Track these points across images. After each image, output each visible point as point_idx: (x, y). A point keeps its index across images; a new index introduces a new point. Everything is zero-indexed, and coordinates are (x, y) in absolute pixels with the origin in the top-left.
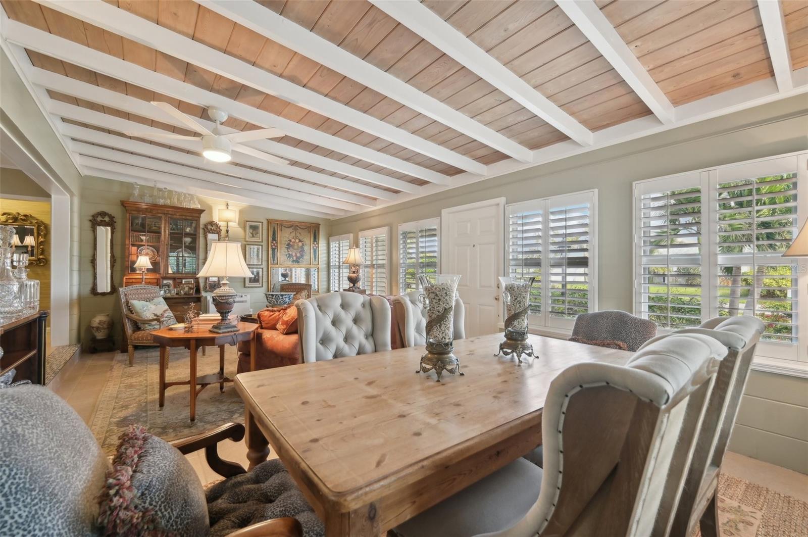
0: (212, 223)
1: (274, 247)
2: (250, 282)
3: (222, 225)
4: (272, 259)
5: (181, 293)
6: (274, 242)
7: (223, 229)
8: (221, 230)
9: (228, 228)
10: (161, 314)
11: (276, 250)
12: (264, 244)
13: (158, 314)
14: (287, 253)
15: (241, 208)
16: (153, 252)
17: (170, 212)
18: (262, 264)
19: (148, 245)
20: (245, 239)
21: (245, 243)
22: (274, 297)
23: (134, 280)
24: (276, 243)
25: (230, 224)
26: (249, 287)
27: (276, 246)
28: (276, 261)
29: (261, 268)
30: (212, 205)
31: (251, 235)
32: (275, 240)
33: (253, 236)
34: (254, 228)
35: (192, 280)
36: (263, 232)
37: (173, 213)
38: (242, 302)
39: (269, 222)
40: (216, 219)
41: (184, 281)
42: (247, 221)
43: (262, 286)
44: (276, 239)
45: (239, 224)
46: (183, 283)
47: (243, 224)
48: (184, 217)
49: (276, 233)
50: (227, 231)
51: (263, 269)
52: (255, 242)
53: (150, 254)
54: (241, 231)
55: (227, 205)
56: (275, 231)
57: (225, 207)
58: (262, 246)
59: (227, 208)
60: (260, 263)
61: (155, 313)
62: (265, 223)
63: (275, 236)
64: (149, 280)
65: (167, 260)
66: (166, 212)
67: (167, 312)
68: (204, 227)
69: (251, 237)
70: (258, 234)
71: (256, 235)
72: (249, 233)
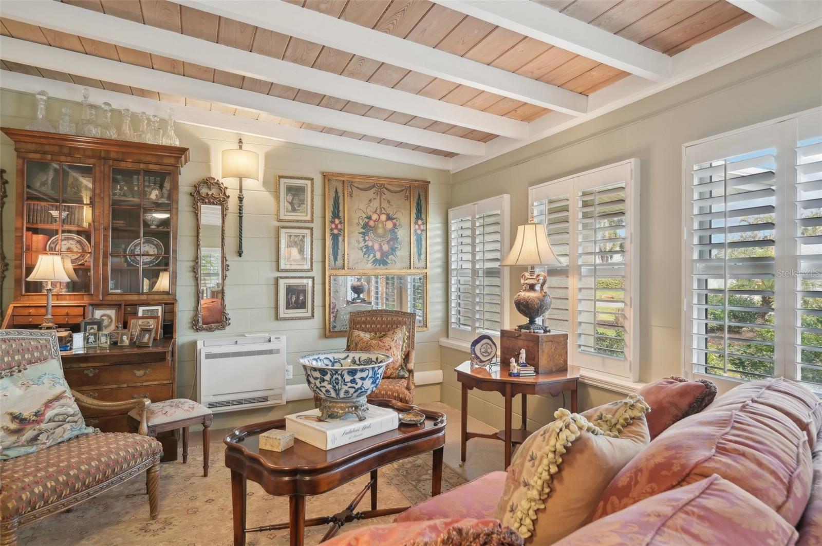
0: (208, 182)
1: (336, 232)
2: (288, 308)
3: (230, 184)
4: (332, 257)
5: (122, 341)
6: (337, 221)
7: (233, 194)
8: (228, 197)
9: (241, 191)
10: (36, 414)
11: (340, 239)
12: (317, 225)
13: (26, 415)
14: (362, 244)
15: (267, 149)
16: (79, 242)
17: (113, 155)
18: (312, 269)
19: (63, 232)
20: (278, 214)
21: (277, 224)
22: (327, 377)
23: (32, 311)
24: (340, 223)
25: (248, 183)
26: (284, 319)
27: (340, 230)
28: (339, 262)
29: (309, 278)
30: (209, 143)
31: (290, 207)
32: (338, 217)
33: (294, 210)
34: (296, 192)
35: (159, 308)
36: (315, 201)
37: (120, 156)
38: (270, 352)
39: (327, 177)
40: (217, 173)
41: (141, 310)
42: (280, 177)
43: (313, 316)
44: (341, 214)
45: (265, 183)
46: (140, 314)
47: (274, 182)
48: (142, 166)
49: (341, 201)
50: (241, 199)
51: (313, 278)
52: (298, 221)
53: (75, 250)
54: (267, 198)
55: (240, 141)
56: (339, 198)
57: (236, 146)
58: (312, 229)
59: (241, 147)
60: (307, 267)
61: (16, 411)
62: (318, 180)
63: (338, 208)
64: (66, 310)
65: (105, 264)
66: (103, 155)
67: (57, 404)
68: (190, 189)
69: (290, 212)
70: (304, 204)
71: (299, 206)
72: (286, 202)
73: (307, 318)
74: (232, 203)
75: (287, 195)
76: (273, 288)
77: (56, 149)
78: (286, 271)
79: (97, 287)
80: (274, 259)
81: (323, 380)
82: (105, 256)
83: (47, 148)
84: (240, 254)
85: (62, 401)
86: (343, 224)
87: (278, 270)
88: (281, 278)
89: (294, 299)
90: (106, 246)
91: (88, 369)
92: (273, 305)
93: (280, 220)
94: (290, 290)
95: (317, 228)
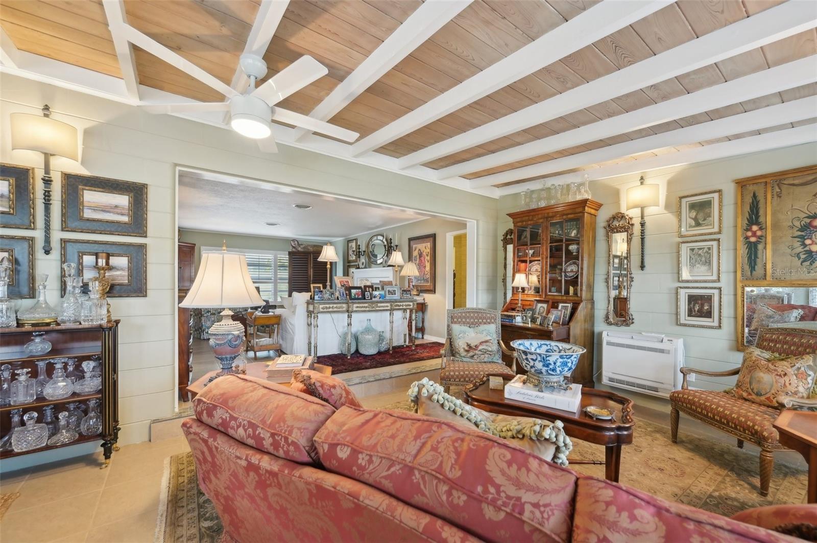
0: (617, 216)
1: (753, 239)
2: (690, 315)
4: (747, 267)
6: (755, 228)
7: (637, 222)
8: (632, 225)
9: (643, 218)
11: (760, 247)
12: (726, 235)
13: (472, 345)
14: (800, 249)
15: (669, 177)
17: (550, 215)
18: (719, 280)
20: (679, 231)
21: (680, 240)
24: (761, 229)
25: (649, 211)
26: (685, 325)
27: (760, 237)
28: (758, 272)
29: (715, 288)
30: (618, 187)
31: (693, 223)
32: (757, 223)
33: (698, 224)
34: (701, 208)
35: (569, 305)
37: (554, 214)
38: (662, 351)
39: (742, 184)
40: (624, 208)
41: (561, 305)
42: (681, 198)
43: (720, 327)
44: (761, 219)
45: (667, 207)
47: (675, 204)
48: (564, 217)
49: (761, 205)
50: (643, 225)
51: (720, 289)
52: (702, 235)
53: (539, 270)
54: (671, 218)
55: (642, 178)
56: (758, 203)
57: (639, 183)
58: (718, 240)
59: (642, 183)
60: (715, 277)
61: (469, 343)
62: (730, 191)
63: (757, 212)
64: (529, 303)
65: (546, 278)
66: (546, 216)
67: (484, 344)
69: (694, 227)
70: (710, 216)
71: (705, 220)
72: (688, 219)
73: (712, 327)
74: (637, 229)
75: (689, 213)
76: (674, 296)
77: (527, 218)
78: (688, 281)
79: (542, 291)
80: (676, 271)
82: (546, 274)
83: (524, 219)
84: (642, 267)
85: (488, 344)
86: (764, 231)
87: (679, 281)
88: (681, 288)
89: (697, 308)
90: (546, 268)
92: (674, 311)
93: (682, 236)
94: (692, 299)
95: (726, 239)
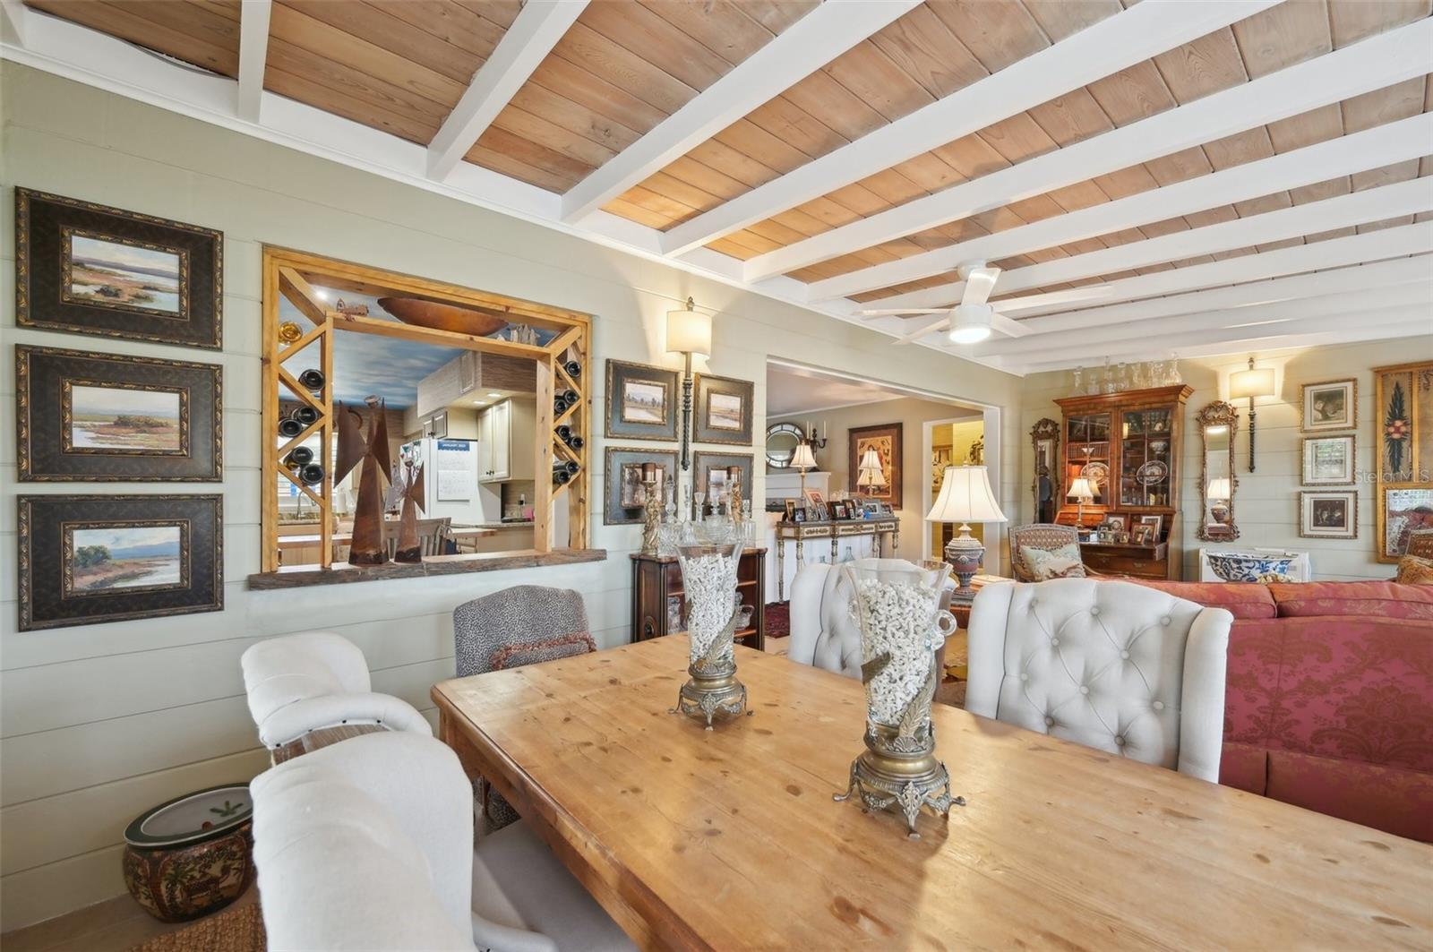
0: (1217, 406)
1: (1396, 436)
3: (1241, 406)
4: (1389, 468)
6: (1398, 423)
7: (1243, 413)
8: (1237, 416)
9: (1252, 408)
10: (1063, 573)
11: (1405, 444)
12: (1363, 431)
13: (1057, 572)
15: (1287, 360)
16: (1103, 468)
18: (1354, 482)
19: (1090, 462)
20: (1302, 426)
21: (1302, 435)
23: (1070, 516)
24: (1405, 424)
25: (1257, 400)
26: (1311, 536)
27: (1404, 434)
28: (1403, 472)
29: (1350, 492)
30: (1217, 369)
31: (1320, 416)
32: (1401, 418)
33: (1326, 417)
34: (1330, 401)
35: (1159, 518)
36: (1363, 406)
37: (1130, 402)
39: (1382, 373)
40: (1224, 396)
41: (1144, 519)
42: (1304, 386)
43: (1356, 536)
44: (1406, 413)
45: (1284, 396)
46: (1143, 521)
47: (1295, 393)
48: (1147, 406)
49: (1406, 398)
50: (1252, 417)
51: (1356, 492)
52: (1331, 430)
53: (1100, 474)
54: (1290, 411)
55: (1251, 360)
56: (1401, 395)
57: (1248, 368)
58: (1354, 437)
59: (1251, 367)
60: (1349, 479)
62: (1366, 381)
63: (1401, 406)
64: (1091, 516)
65: (1118, 484)
66: (1117, 404)
68: (1196, 415)
69: (1321, 420)
70: (1341, 409)
71: (1335, 413)
72: (1313, 411)
73: (1345, 538)
74: (1243, 422)
75: (1315, 403)
76: (1295, 503)
77: (1086, 406)
78: (1313, 485)
79: (1112, 501)
80: (1297, 473)
81: (1217, 565)
82: (1118, 478)
83: (1081, 407)
84: (1252, 469)
86: (1409, 426)
87: (1302, 485)
88: (1305, 492)
89: (1325, 516)
90: (1118, 471)
91: (1102, 557)
92: (1295, 520)
93: (1306, 431)
94: (1319, 506)
95: (1363, 434)
